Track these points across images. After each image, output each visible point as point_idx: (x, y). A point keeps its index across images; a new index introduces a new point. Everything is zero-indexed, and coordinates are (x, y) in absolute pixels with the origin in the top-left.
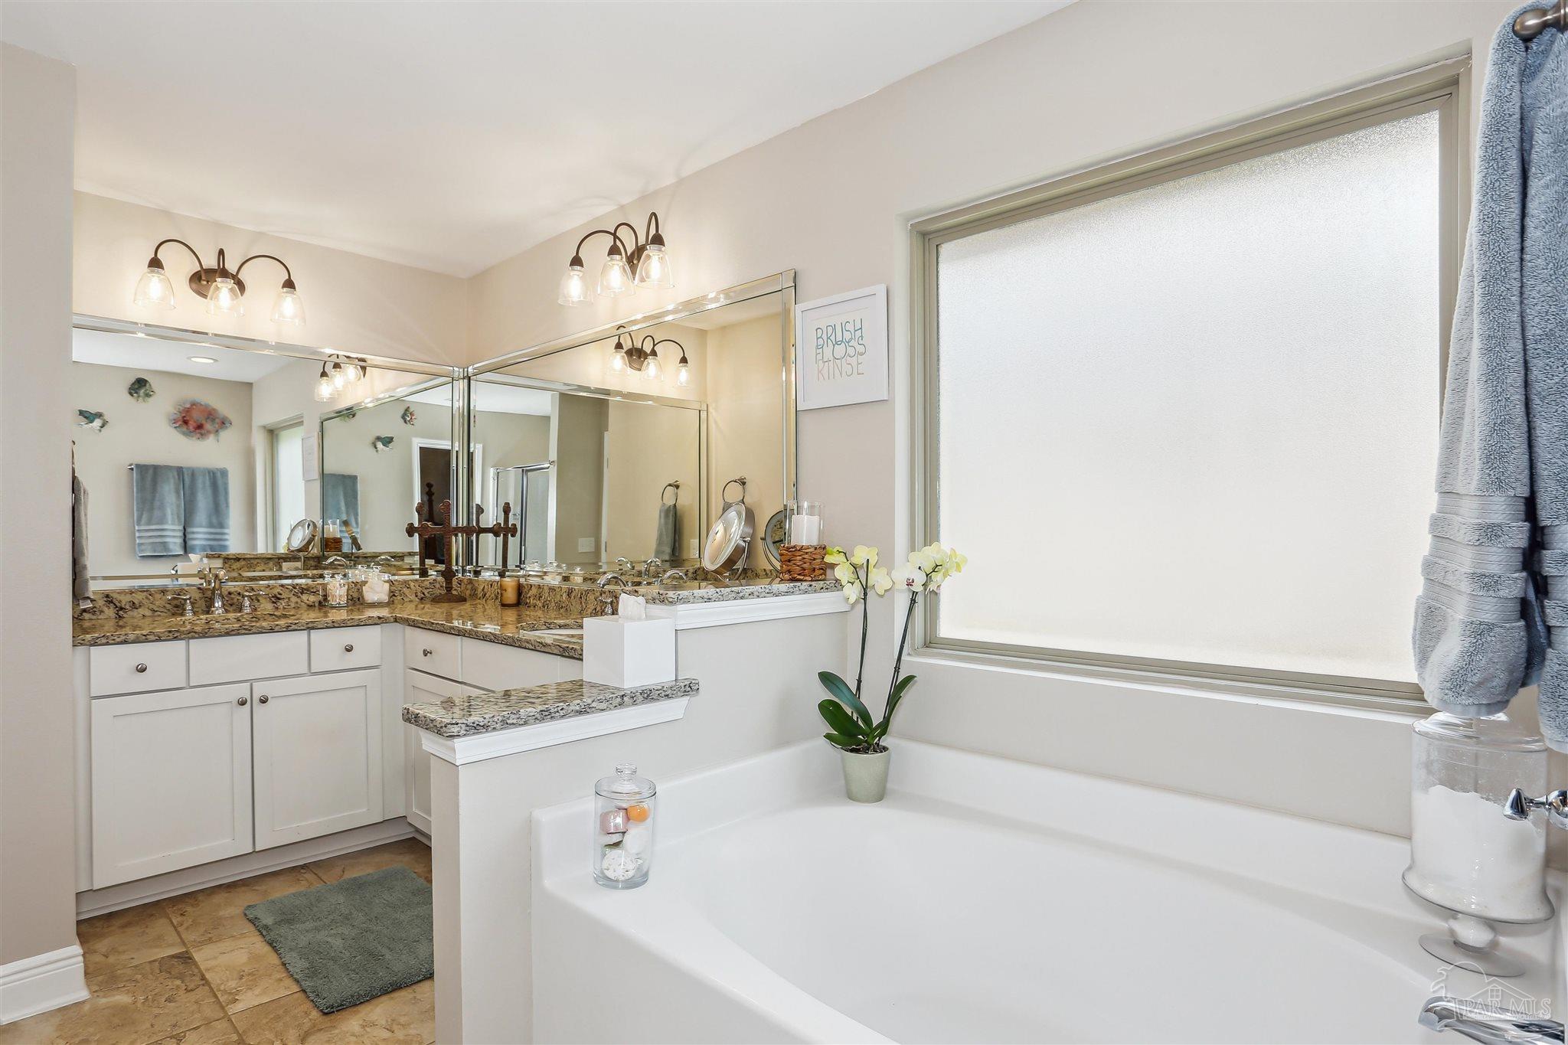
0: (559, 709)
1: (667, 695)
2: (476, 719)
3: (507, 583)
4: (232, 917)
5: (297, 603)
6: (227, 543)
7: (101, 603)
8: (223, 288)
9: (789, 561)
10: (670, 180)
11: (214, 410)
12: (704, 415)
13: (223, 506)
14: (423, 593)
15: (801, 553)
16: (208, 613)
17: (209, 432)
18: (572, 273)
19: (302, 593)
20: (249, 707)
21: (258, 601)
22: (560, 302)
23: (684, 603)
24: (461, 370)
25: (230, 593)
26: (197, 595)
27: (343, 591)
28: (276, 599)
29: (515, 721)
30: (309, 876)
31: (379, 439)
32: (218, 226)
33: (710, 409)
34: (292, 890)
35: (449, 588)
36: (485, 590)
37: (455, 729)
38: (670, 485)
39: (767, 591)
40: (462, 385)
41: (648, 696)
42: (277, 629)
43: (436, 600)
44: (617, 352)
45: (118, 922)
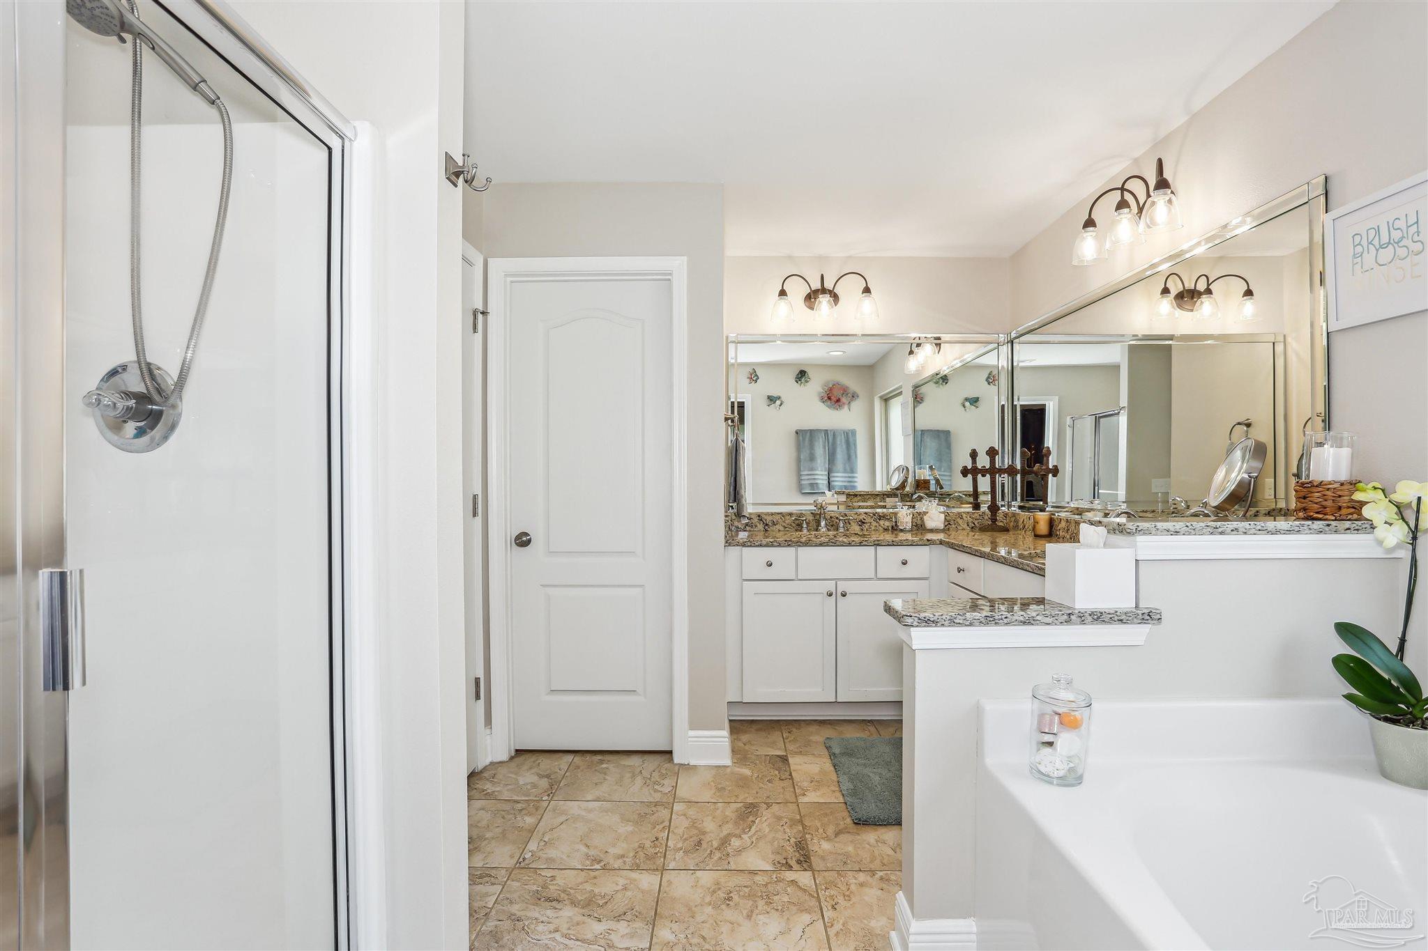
0: (1003, 617)
1: (1121, 620)
2: (927, 614)
3: (1039, 517)
4: (817, 742)
5: (876, 526)
6: (856, 484)
7: (756, 520)
8: (824, 300)
9: (1305, 498)
10: (1180, 120)
11: (847, 387)
12: (1280, 348)
13: (853, 457)
14: (974, 523)
15: (1320, 489)
16: (817, 530)
17: (844, 404)
18: (1085, 235)
19: (880, 520)
20: (834, 598)
21: (850, 524)
22: (1075, 263)
23: (1144, 534)
24: (1006, 336)
25: (831, 517)
26: (811, 518)
27: (909, 519)
28: (862, 523)
29: (961, 622)
30: (872, 729)
31: (966, 399)
32: (822, 259)
33: (1289, 340)
34: (858, 735)
35: (994, 520)
36: (1025, 523)
37: (909, 620)
38: (1239, 424)
39: (1259, 527)
40: (1005, 349)
41: (1099, 618)
42: (853, 543)
43: (983, 529)
44: (1162, 297)
45: (755, 727)
